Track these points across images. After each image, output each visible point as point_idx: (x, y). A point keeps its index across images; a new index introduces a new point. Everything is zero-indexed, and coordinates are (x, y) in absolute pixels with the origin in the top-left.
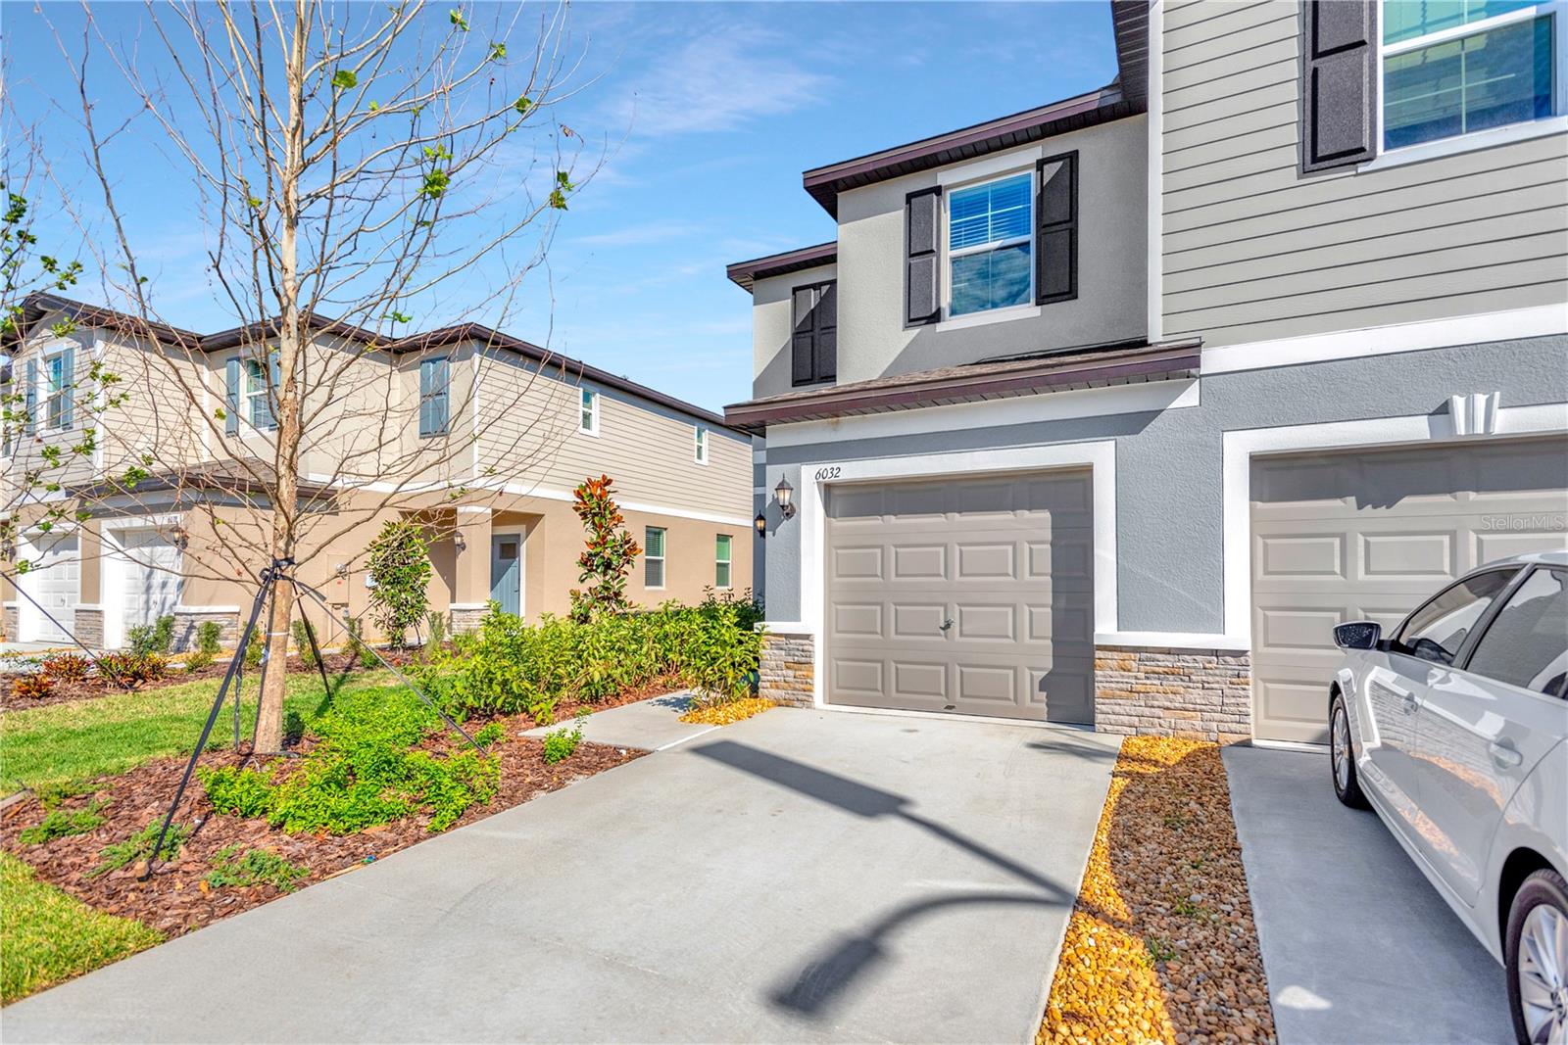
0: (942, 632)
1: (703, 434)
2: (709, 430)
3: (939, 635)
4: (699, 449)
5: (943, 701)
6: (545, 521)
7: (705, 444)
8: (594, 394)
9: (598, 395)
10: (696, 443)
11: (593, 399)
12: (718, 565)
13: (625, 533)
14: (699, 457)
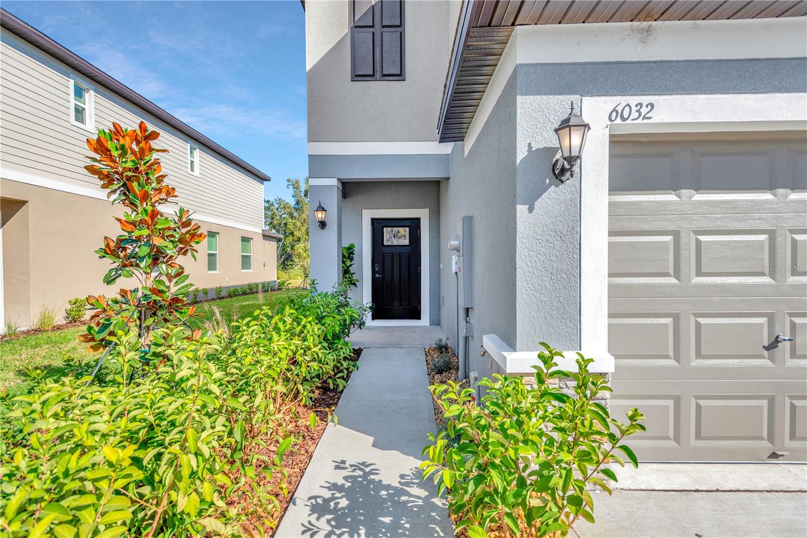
0: (766, 353)
1: (195, 152)
2: (200, 149)
3: (762, 357)
4: (192, 162)
5: (765, 446)
6: (30, 208)
7: (196, 160)
8: (88, 91)
9: (92, 92)
10: (190, 158)
11: (87, 95)
12: (209, 255)
13: (181, 210)
14: (192, 170)
